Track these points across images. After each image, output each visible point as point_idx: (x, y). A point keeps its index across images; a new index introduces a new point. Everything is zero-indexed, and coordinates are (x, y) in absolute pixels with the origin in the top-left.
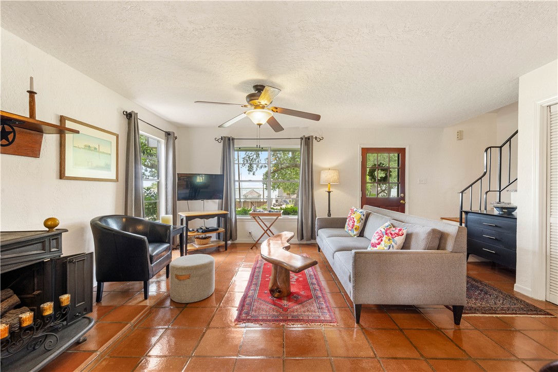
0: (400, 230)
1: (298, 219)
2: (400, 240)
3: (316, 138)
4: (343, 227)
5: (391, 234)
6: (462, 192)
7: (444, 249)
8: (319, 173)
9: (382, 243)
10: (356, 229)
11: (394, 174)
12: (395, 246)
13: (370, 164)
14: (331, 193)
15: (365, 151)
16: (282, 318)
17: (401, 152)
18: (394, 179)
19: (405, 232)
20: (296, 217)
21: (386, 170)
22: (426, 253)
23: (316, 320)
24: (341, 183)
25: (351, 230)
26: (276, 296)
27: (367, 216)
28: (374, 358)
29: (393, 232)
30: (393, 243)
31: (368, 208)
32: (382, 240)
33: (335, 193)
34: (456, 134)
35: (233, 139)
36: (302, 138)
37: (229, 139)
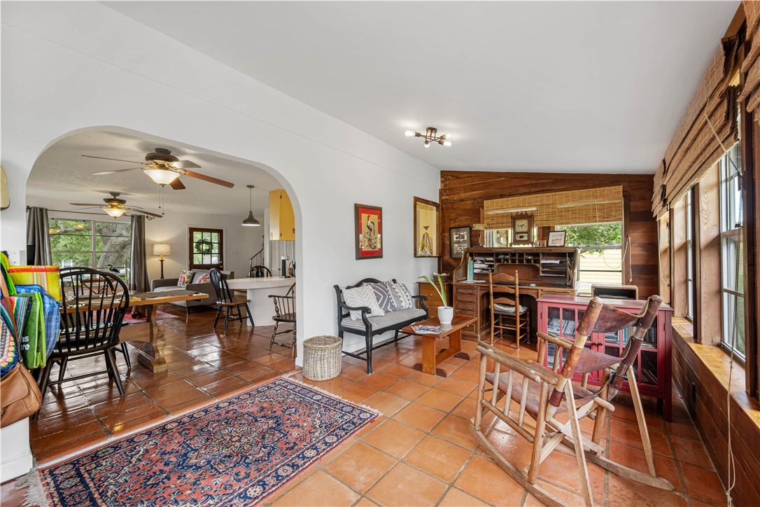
3: (148, 218)
4: (176, 285)
6: (251, 259)
8: (152, 245)
10: (186, 283)
11: (216, 246)
13: (196, 240)
14: (163, 262)
15: (192, 230)
17: (220, 232)
18: (216, 250)
21: (210, 244)
24: (173, 254)
25: (182, 284)
27: (194, 275)
31: (194, 270)
33: (167, 261)
35: (47, 210)
36: (133, 216)
37: (41, 210)
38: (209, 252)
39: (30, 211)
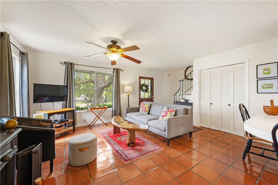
0: (173, 109)
1: (112, 110)
2: (174, 113)
3: (121, 70)
4: (139, 111)
5: (170, 111)
6: (174, 95)
7: (188, 114)
8: (123, 87)
9: (168, 115)
10: (147, 111)
12: (173, 115)
13: (142, 83)
14: (129, 96)
15: (140, 78)
16: (143, 153)
17: (152, 79)
18: (149, 90)
19: (175, 110)
20: (111, 109)
21: (147, 86)
22: (183, 116)
23: (151, 151)
25: (144, 112)
26: (131, 146)
27: (151, 106)
28: (183, 155)
29: (171, 110)
30: (172, 114)
32: (167, 114)
34: (168, 74)
35: (74, 64)
36: (114, 69)
37: (71, 64)
38: (146, 91)
39: (66, 65)
